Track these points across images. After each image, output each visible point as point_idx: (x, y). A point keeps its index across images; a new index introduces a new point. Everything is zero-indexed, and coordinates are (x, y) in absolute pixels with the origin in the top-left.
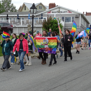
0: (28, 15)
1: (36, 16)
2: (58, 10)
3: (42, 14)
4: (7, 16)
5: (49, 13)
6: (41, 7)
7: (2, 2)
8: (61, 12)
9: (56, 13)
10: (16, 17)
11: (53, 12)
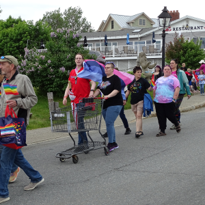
0: (125, 37)
1: (141, 38)
2: (185, 24)
3: (154, 33)
4: (85, 41)
5: (167, 30)
6: (144, 20)
7: (64, 16)
8: (192, 28)
9: (182, 31)
10: (102, 40)
11: (174, 29)
